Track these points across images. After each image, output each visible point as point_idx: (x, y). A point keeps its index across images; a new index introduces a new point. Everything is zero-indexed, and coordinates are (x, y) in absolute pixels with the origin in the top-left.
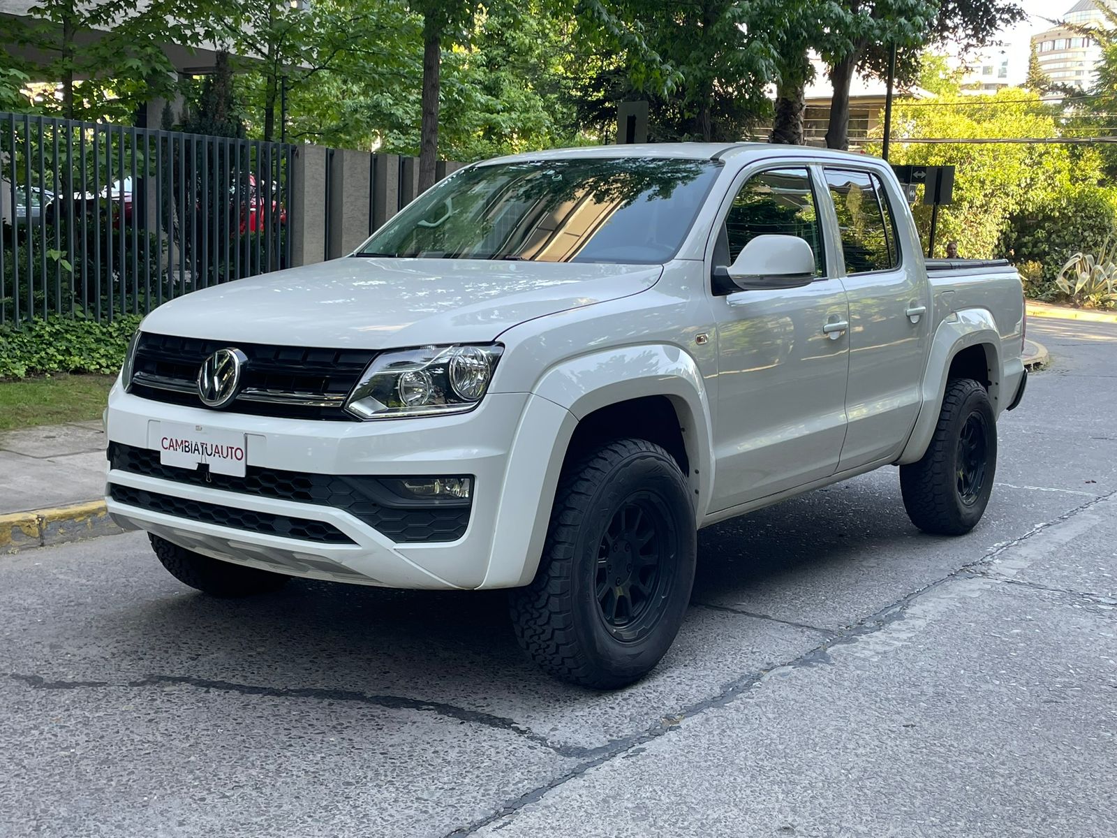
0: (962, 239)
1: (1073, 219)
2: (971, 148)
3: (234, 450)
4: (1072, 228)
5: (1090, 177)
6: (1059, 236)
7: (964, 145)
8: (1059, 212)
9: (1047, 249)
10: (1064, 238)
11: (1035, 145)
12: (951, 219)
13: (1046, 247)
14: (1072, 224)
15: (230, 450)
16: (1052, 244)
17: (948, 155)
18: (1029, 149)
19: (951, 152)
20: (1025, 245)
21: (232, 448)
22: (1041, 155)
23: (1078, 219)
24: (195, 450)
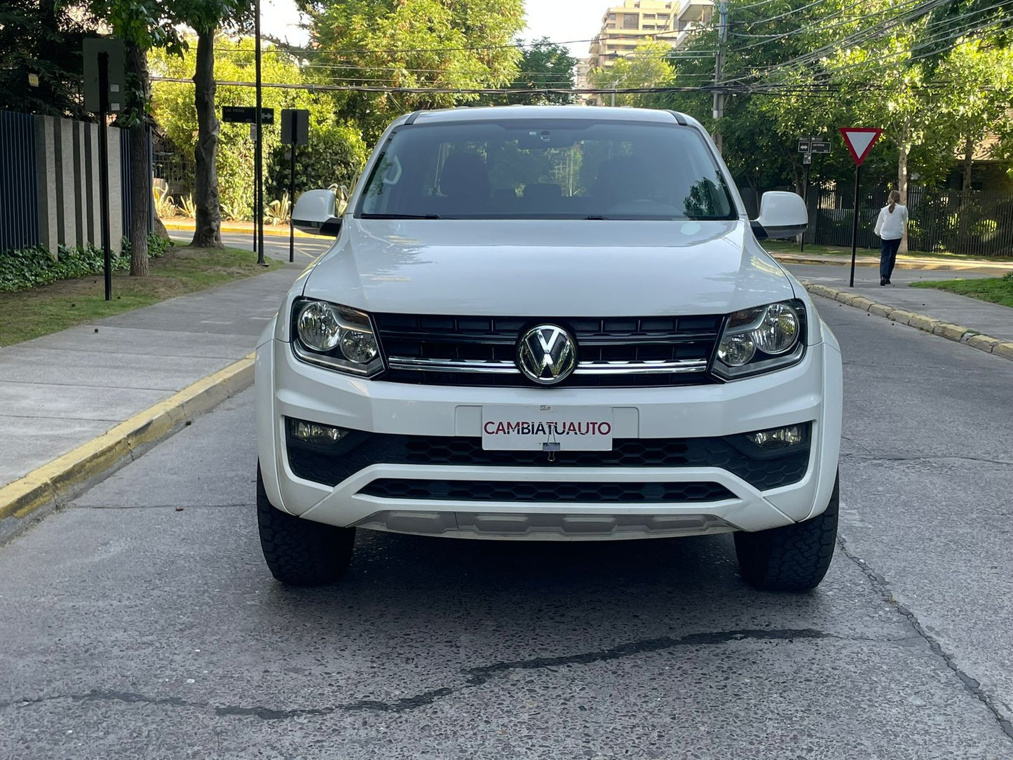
0: (240, 172)
1: (324, 154)
2: (241, 91)
3: (596, 426)
4: (323, 162)
5: (327, 119)
6: (314, 169)
7: (234, 87)
8: (312, 149)
9: (305, 181)
10: (318, 171)
11: (289, 90)
12: (229, 153)
13: (304, 179)
14: (324, 159)
15: (591, 426)
16: (309, 176)
17: (222, 96)
18: (283, 93)
19: (224, 92)
20: (286, 177)
21: (594, 424)
22: (293, 99)
23: (328, 155)
24: (538, 430)
